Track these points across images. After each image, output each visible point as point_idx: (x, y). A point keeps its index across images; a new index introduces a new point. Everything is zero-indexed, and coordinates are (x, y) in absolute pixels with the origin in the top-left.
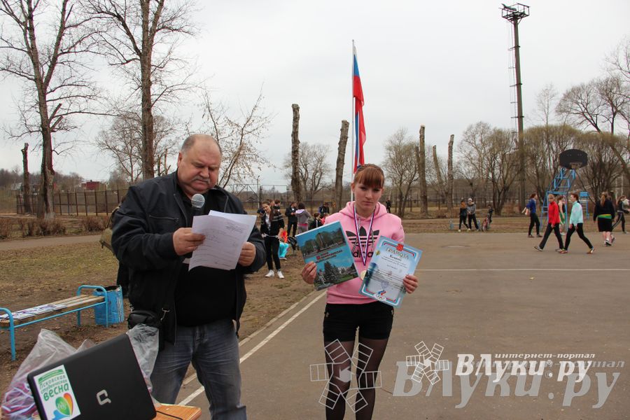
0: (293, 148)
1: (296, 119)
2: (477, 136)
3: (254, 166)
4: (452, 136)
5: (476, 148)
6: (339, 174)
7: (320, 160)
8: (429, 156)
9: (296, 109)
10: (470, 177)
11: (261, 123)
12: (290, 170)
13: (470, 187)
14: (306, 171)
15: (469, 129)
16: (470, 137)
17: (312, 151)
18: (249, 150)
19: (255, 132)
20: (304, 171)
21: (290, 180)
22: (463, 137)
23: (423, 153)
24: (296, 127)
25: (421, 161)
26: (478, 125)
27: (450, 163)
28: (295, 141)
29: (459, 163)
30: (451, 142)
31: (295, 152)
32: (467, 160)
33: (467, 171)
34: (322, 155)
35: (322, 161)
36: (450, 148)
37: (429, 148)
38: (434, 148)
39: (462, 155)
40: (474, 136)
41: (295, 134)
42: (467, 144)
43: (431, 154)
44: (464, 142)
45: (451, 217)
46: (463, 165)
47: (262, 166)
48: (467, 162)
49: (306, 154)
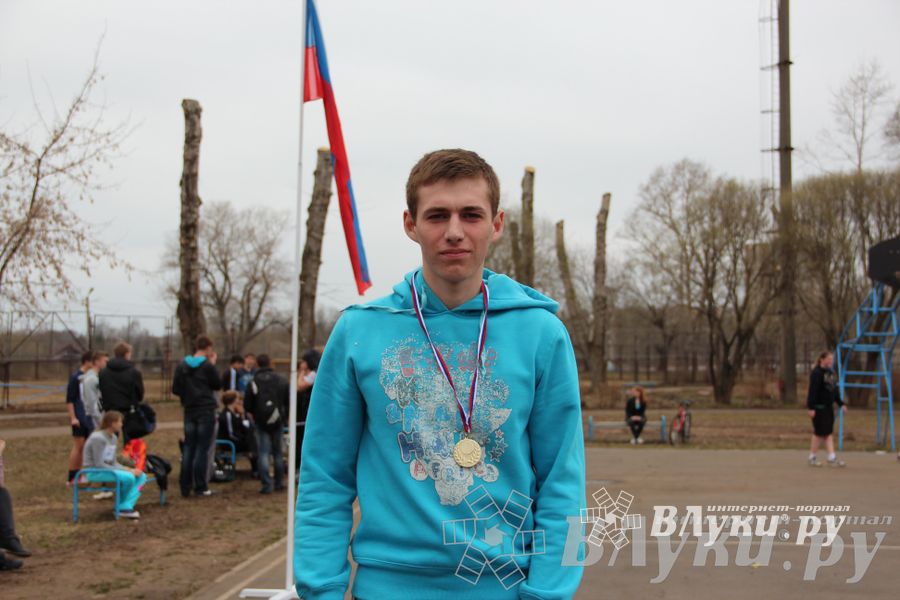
0: (183, 216)
1: (192, 139)
2: (675, 196)
3: (70, 261)
4: (607, 197)
5: (673, 226)
6: (308, 289)
7: (265, 251)
8: (544, 248)
9: (192, 112)
10: (657, 301)
11: (92, 148)
12: (175, 276)
13: (657, 329)
14: (227, 278)
15: (656, 178)
16: (656, 197)
17: (241, 225)
18: (57, 218)
19: (76, 171)
20: (219, 278)
21: (175, 303)
22: (640, 200)
23: (529, 239)
24: (191, 161)
25: (523, 261)
26: (679, 168)
27: (600, 265)
28: (190, 200)
29: (629, 266)
30: (604, 213)
31: (189, 228)
32: (649, 259)
33: (647, 287)
34: (271, 237)
35: (269, 253)
36: (601, 229)
37: (545, 227)
38: (560, 226)
39: (636, 245)
40: (667, 197)
41: (189, 180)
42: (647, 218)
43: (551, 241)
44: (642, 212)
45: (600, 407)
46: (638, 270)
47: (92, 263)
48: (646, 265)
49: (227, 231)
